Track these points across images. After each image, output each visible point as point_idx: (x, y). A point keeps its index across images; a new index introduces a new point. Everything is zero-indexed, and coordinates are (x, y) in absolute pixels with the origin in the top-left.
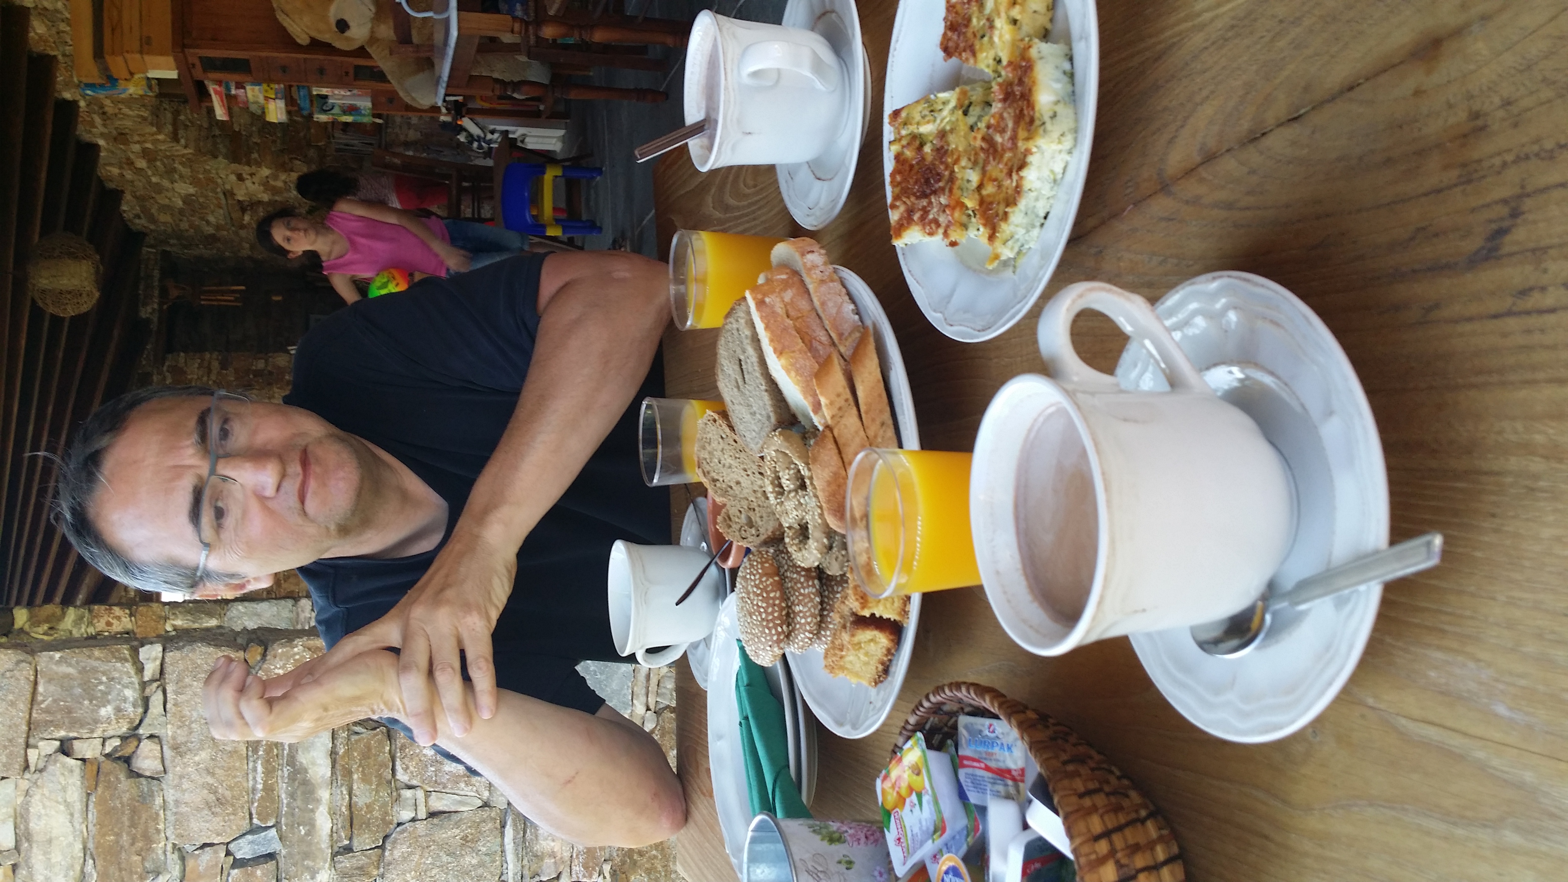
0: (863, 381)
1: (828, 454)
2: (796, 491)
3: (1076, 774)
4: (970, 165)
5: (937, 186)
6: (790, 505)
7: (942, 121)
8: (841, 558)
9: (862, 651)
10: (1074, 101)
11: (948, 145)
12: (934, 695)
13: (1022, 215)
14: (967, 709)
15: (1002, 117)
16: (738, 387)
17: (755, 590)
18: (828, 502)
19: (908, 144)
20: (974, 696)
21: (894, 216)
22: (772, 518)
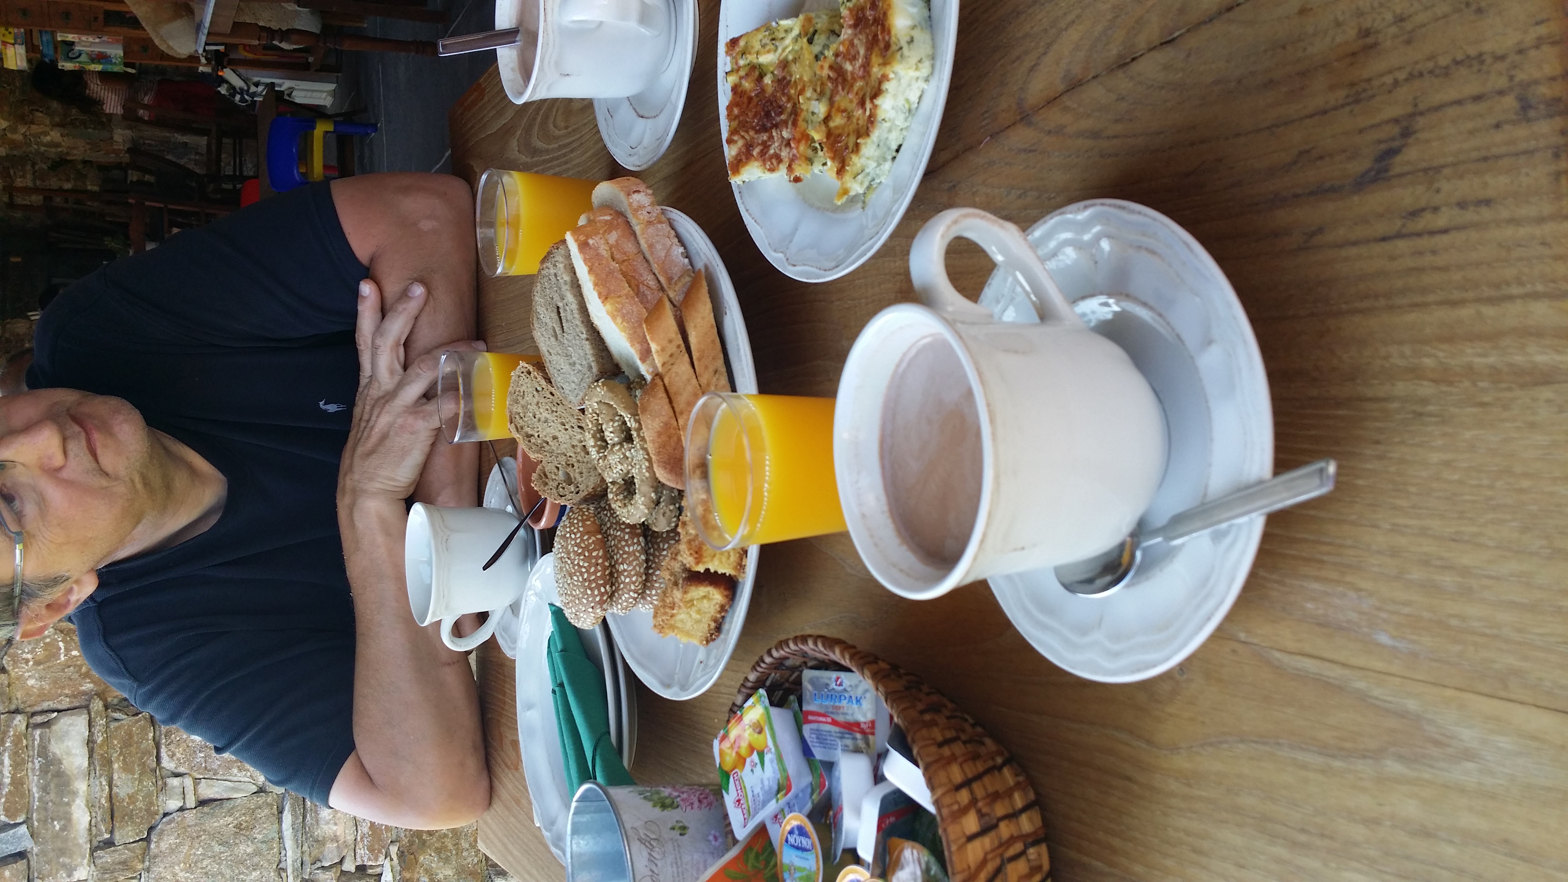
0: (695, 327)
1: (659, 403)
2: (621, 444)
3: (933, 724)
4: (815, 96)
5: (778, 119)
6: (614, 458)
7: (784, 50)
8: (668, 513)
9: (694, 609)
10: (931, 26)
11: (791, 76)
12: (777, 650)
13: (875, 146)
14: (810, 664)
15: (852, 43)
16: (556, 337)
17: (576, 549)
18: (658, 453)
19: (747, 75)
20: (822, 649)
21: (730, 152)
22: (592, 473)
